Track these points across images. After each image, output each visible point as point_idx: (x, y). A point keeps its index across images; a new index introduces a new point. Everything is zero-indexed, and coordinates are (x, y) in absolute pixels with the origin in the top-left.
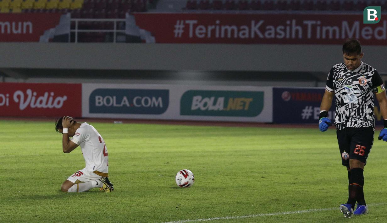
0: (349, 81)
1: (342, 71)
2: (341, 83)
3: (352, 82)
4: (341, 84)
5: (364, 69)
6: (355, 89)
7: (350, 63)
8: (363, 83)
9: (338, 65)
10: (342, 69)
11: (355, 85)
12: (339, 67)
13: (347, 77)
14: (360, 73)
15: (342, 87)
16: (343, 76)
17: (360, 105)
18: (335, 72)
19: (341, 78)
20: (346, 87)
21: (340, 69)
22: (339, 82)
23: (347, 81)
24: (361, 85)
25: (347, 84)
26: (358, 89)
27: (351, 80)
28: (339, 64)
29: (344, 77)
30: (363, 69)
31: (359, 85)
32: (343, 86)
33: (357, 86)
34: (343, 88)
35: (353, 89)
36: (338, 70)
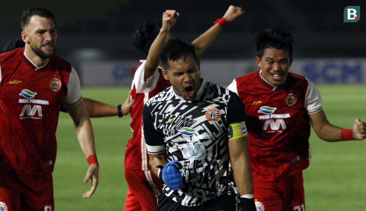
0: (188, 119)
1: (169, 104)
2: (172, 126)
3: (194, 120)
4: (174, 127)
5: (210, 93)
6: (201, 132)
7: (187, 79)
8: (213, 117)
9: (157, 98)
10: (168, 103)
11: (200, 124)
12: (159, 100)
13: (182, 112)
14: (204, 100)
15: (176, 132)
16: (174, 113)
17: (209, 163)
18: (156, 113)
19: (171, 118)
20: (184, 131)
21: (164, 103)
22: (169, 124)
23: (183, 119)
24: (211, 123)
25: (186, 126)
26: (207, 132)
27: (190, 117)
28: (157, 96)
29: (177, 114)
30: (208, 92)
31: (206, 123)
32: (178, 130)
33: (203, 125)
34: (179, 133)
35: (197, 133)
36: (160, 108)
